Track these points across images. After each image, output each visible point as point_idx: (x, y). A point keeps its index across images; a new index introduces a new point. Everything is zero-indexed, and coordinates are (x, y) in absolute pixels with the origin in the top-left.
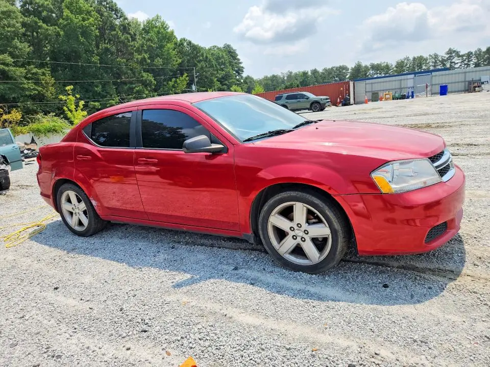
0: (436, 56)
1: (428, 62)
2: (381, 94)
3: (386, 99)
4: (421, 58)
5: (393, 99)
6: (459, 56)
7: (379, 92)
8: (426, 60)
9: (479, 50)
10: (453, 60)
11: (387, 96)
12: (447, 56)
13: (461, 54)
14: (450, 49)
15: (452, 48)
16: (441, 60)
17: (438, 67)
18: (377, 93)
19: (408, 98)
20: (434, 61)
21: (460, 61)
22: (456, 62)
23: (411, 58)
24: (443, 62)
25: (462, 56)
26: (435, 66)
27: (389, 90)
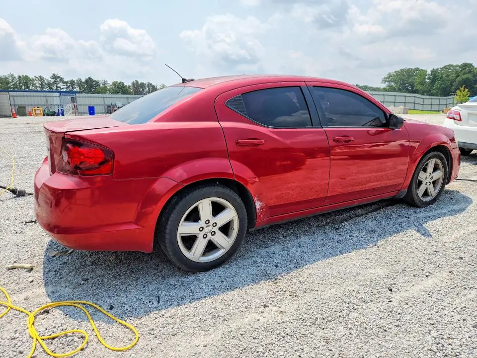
0: (42, 79)
1: (34, 82)
2: (28, 109)
3: (37, 115)
4: (26, 78)
5: (44, 115)
6: (64, 82)
7: (27, 107)
8: (33, 80)
9: (80, 80)
10: (59, 86)
11: (38, 112)
12: (53, 80)
13: (65, 80)
14: (54, 74)
15: (56, 73)
16: (47, 82)
17: (44, 89)
18: (25, 108)
19: (58, 115)
20: (40, 82)
21: (65, 87)
22: (62, 87)
23: (16, 76)
24: (49, 85)
25: (66, 83)
26: (42, 88)
27: (38, 106)
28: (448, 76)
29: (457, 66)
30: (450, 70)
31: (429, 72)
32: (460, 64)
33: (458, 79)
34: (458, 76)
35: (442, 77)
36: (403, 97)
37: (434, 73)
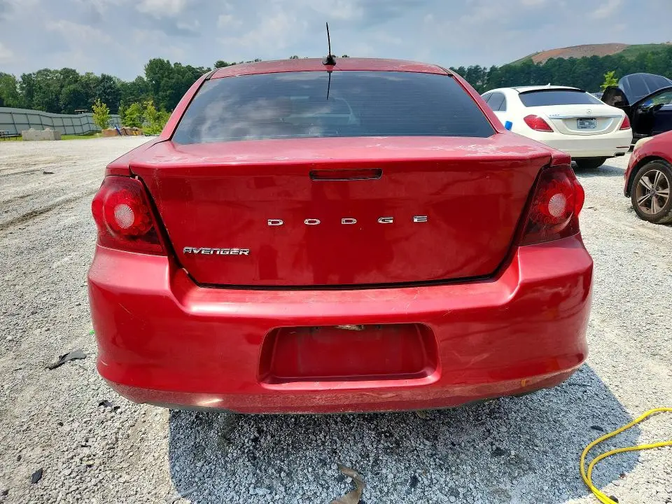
28: (48, 85)
29: (57, 72)
30: (48, 78)
31: (19, 79)
32: (60, 70)
33: (64, 89)
34: (62, 87)
35: (40, 88)
36: (38, 116)
37: (27, 79)
